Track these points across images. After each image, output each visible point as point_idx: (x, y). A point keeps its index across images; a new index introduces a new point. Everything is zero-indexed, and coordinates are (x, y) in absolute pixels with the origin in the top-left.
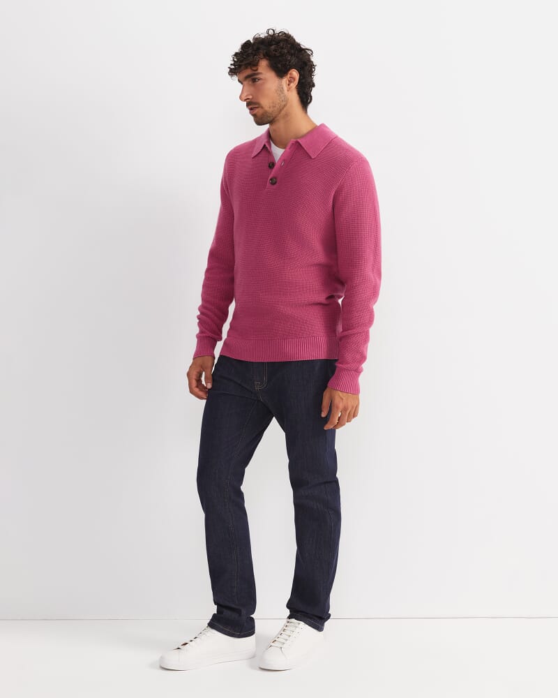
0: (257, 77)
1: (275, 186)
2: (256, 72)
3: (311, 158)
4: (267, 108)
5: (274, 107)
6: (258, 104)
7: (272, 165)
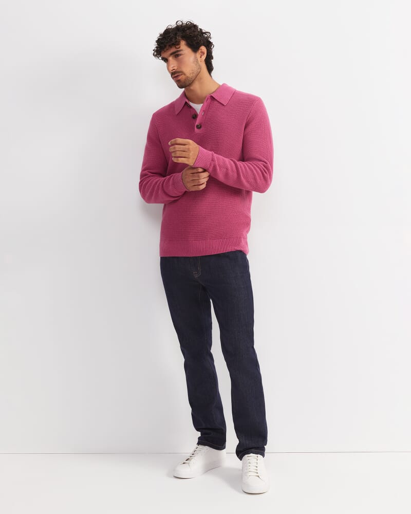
0: (179, 53)
1: (202, 129)
2: (179, 49)
3: (224, 105)
4: (188, 75)
5: (193, 73)
6: (182, 72)
7: (195, 116)
